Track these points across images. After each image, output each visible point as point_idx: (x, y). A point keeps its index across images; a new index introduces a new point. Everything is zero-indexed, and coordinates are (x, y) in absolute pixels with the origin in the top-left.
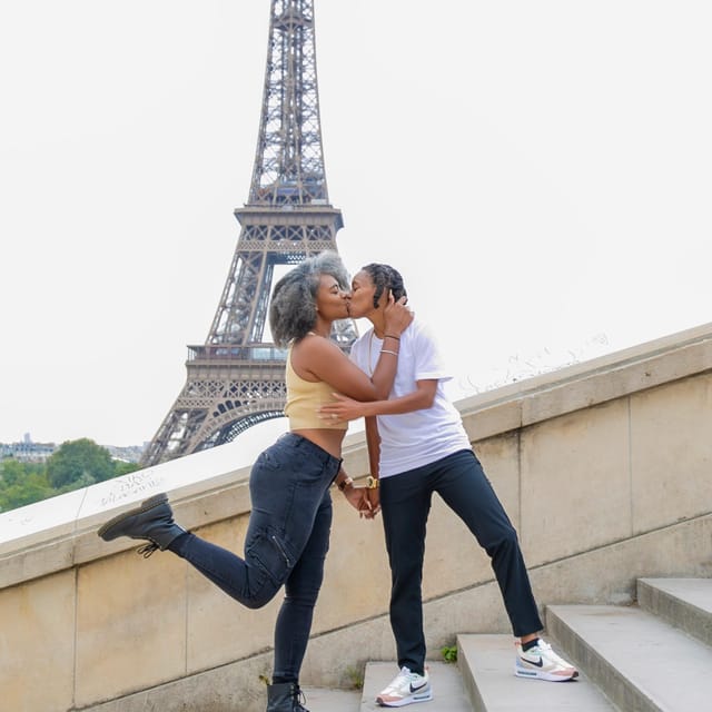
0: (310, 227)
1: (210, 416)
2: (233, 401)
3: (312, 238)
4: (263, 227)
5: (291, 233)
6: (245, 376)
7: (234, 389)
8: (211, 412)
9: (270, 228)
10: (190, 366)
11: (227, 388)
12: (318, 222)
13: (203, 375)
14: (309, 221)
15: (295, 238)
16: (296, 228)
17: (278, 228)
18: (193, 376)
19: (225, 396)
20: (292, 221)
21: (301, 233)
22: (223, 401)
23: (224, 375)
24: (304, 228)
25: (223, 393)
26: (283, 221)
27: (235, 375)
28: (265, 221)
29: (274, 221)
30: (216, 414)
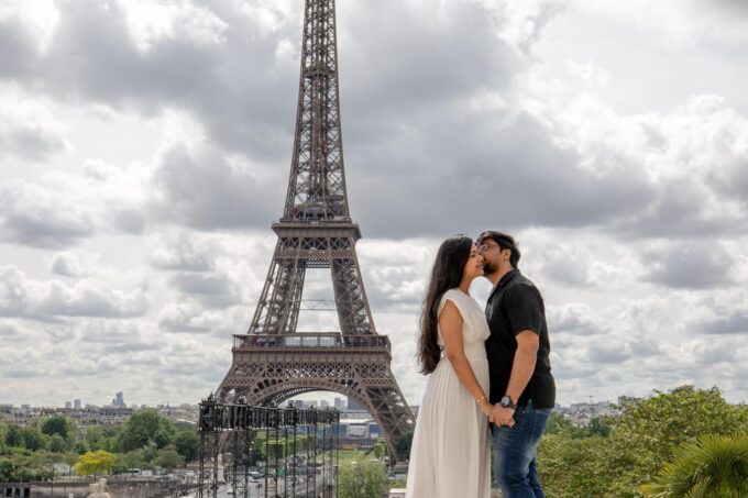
0: (333, 239)
1: (252, 392)
2: (270, 380)
3: (335, 248)
4: (295, 239)
5: (317, 244)
6: (280, 359)
7: (271, 370)
8: (252, 388)
9: (301, 240)
10: (235, 351)
11: (266, 369)
12: (339, 235)
13: (246, 359)
14: (332, 234)
15: (321, 248)
16: (321, 239)
17: (307, 239)
18: (239, 359)
19: (264, 376)
20: (318, 234)
21: (326, 243)
22: (262, 380)
23: (263, 358)
24: (328, 240)
25: (261, 374)
26: (311, 234)
27: (272, 359)
28: (297, 234)
29: (305, 234)
30: (256, 391)
